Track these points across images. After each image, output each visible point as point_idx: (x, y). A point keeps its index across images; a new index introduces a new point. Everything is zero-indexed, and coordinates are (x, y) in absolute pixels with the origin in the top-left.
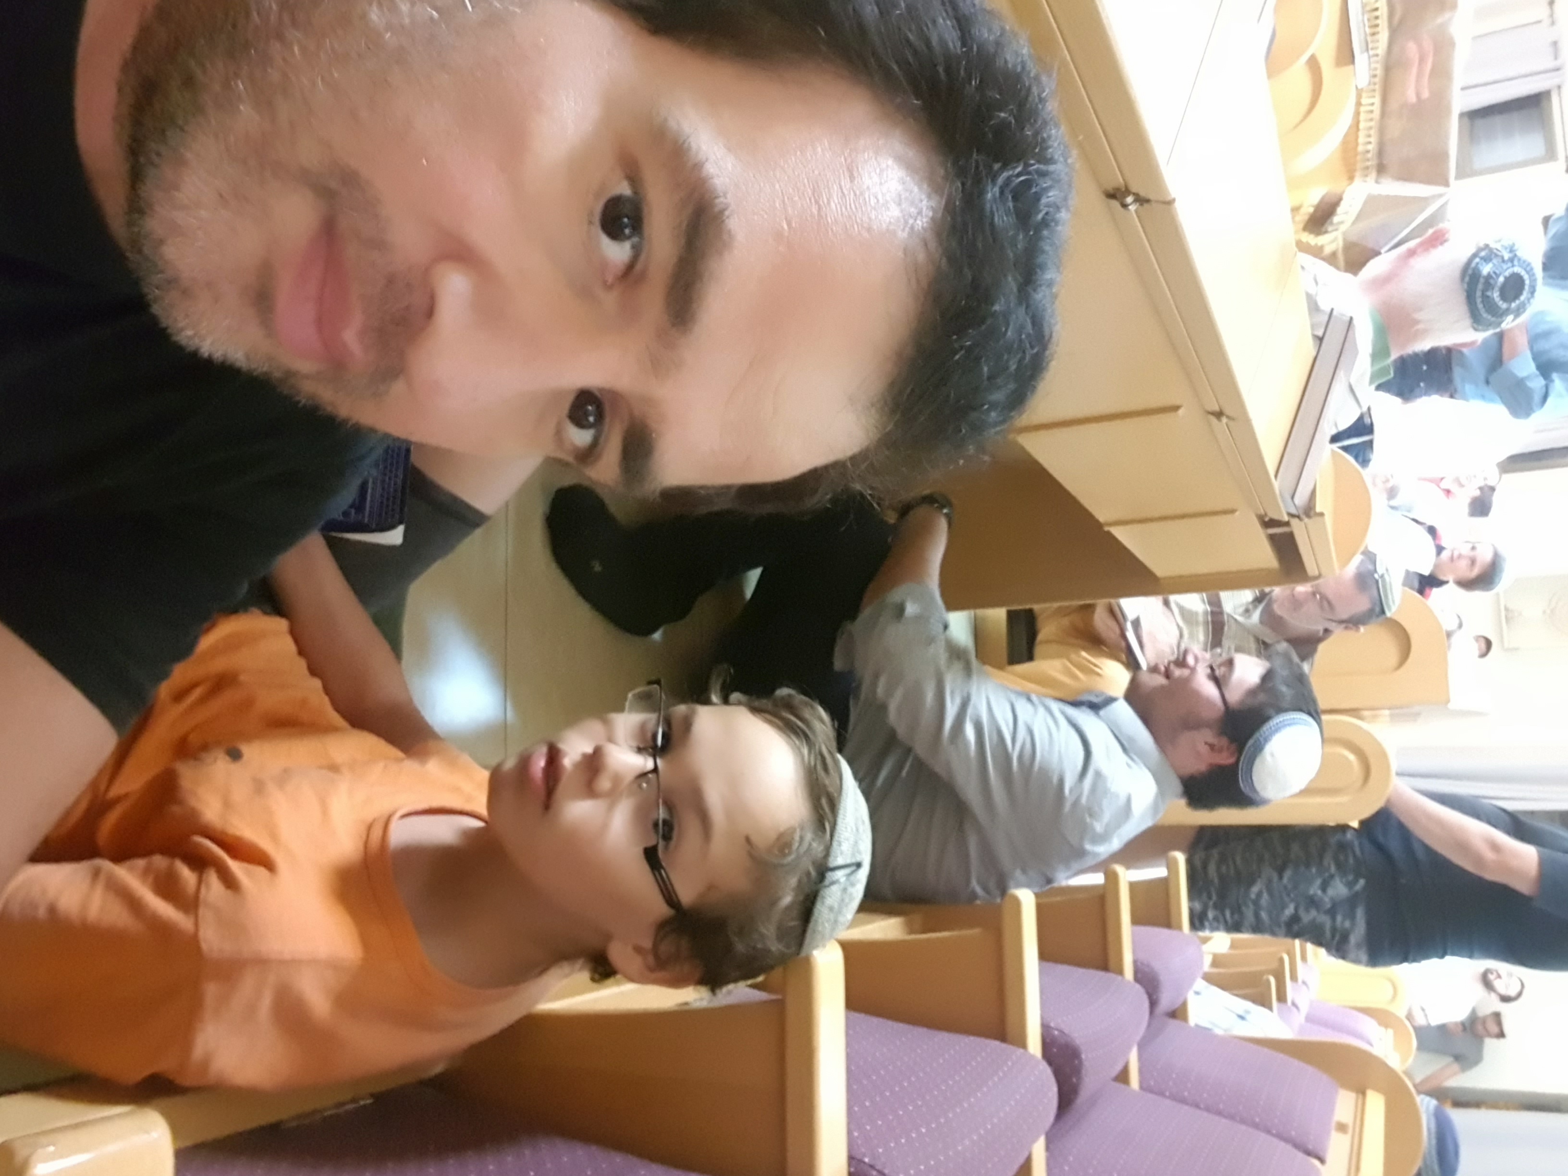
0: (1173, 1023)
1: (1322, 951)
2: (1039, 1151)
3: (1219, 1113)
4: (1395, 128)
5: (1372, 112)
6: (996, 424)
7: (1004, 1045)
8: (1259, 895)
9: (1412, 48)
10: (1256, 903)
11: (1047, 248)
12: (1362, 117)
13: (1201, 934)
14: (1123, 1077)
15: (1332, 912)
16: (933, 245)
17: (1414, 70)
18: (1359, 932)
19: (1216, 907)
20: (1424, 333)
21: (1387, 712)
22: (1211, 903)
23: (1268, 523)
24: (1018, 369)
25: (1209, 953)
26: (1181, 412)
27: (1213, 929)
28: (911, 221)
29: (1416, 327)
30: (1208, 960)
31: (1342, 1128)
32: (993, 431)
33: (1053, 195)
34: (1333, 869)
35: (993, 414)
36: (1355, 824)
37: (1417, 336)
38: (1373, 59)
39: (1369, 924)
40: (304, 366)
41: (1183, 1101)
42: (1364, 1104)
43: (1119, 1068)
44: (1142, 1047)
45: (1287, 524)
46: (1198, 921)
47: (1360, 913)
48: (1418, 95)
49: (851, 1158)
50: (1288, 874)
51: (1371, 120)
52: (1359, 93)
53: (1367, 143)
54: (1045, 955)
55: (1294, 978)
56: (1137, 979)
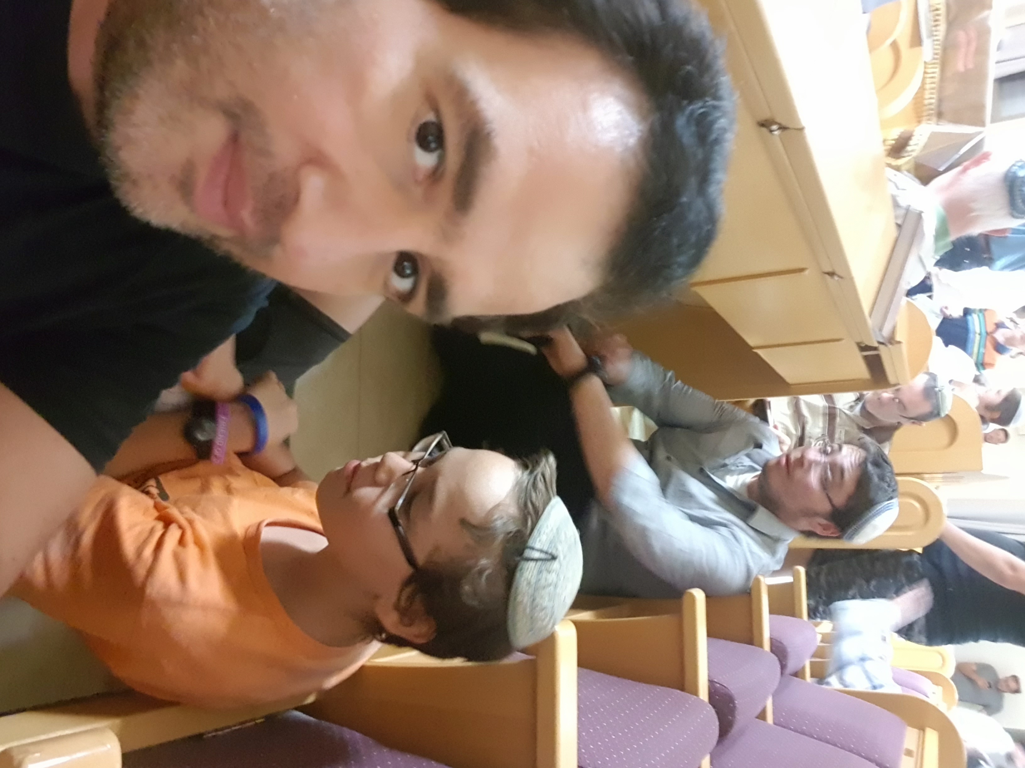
2: (706, 765)
4: (950, 88)
5: (934, 77)
6: (681, 278)
7: (683, 693)
9: (961, 36)
11: (718, 158)
12: (928, 81)
13: (815, 621)
14: (762, 716)
16: (640, 156)
17: (963, 51)
18: (921, 623)
19: (824, 604)
21: (940, 476)
23: (863, 348)
24: (697, 240)
25: (820, 633)
26: (807, 272)
27: (822, 619)
28: (625, 140)
30: (819, 637)
31: (909, 753)
32: (678, 282)
33: (722, 122)
34: (904, 581)
35: (680, 270)
36: (920, 550)
37: (972, 221)
38: (936, 43)
42: (924, 737)
43: (759, 710)
44: (775, 696)
45: (875, 349)
46: (813, 613)
48: (965, 66)
50: (873, 583)
51: (934, 83)
52: (926, 64)
53: (931, 98)
54: (710, 634)
56: (772, 651)
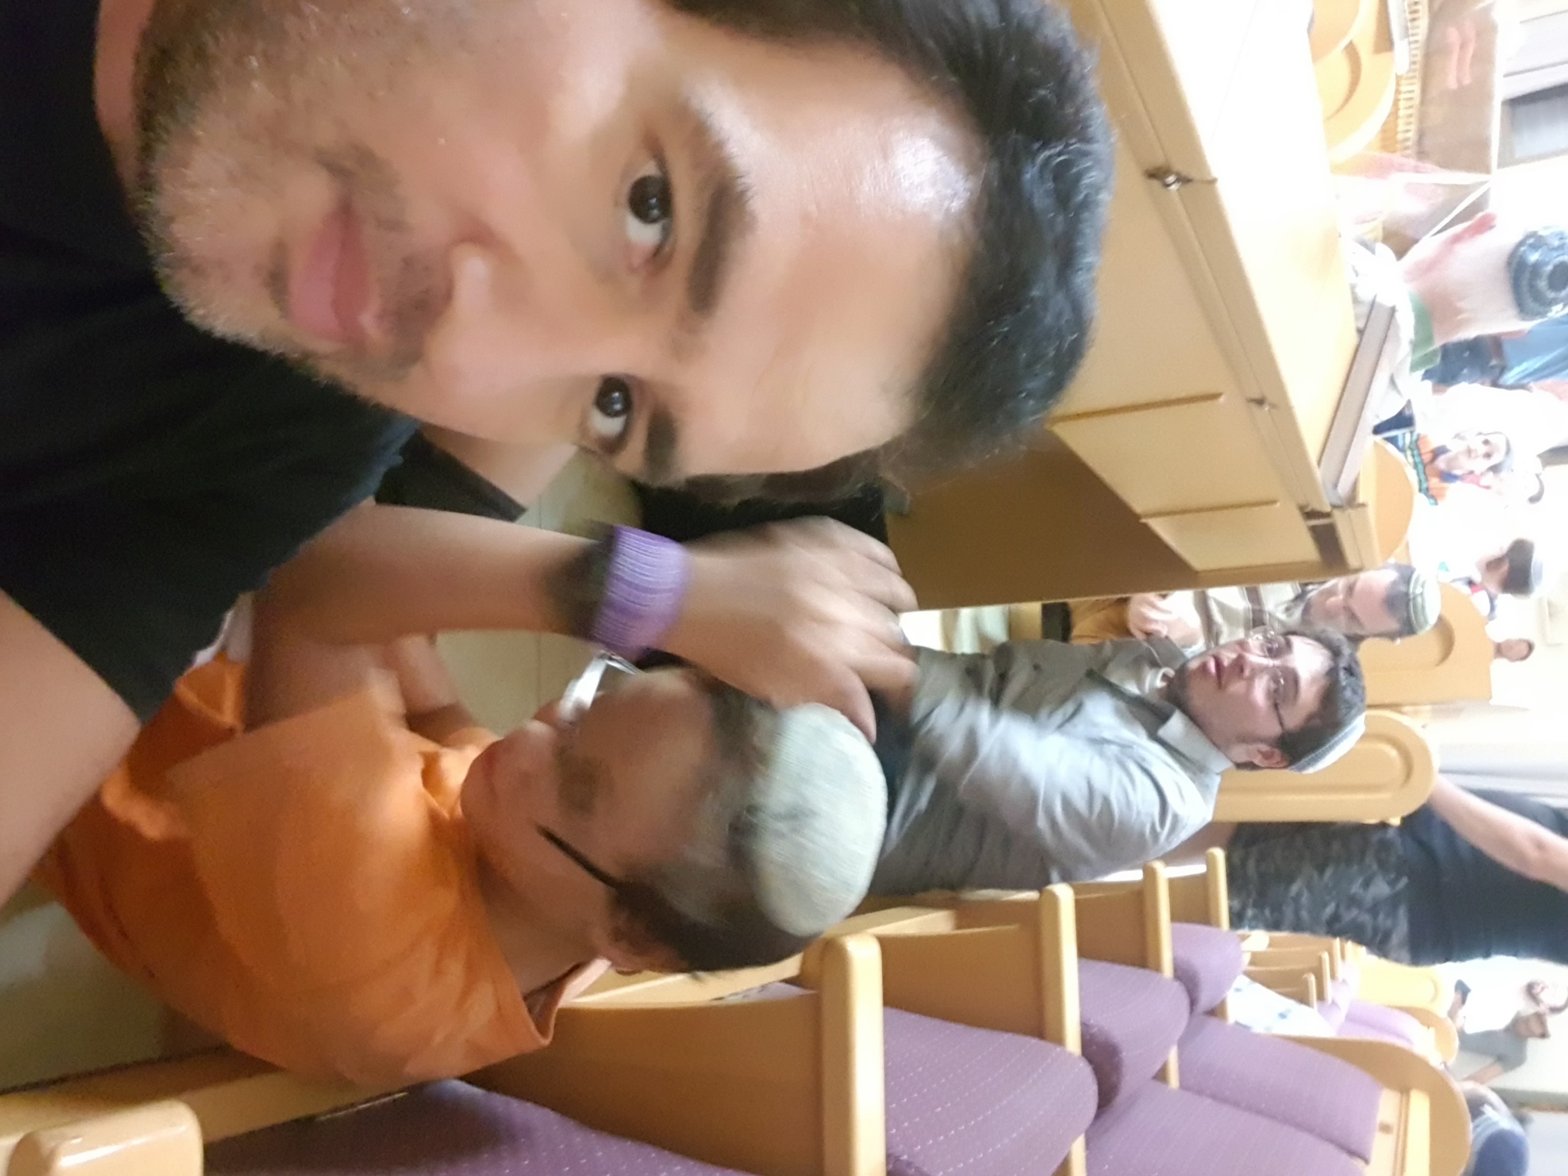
0: (1213, 1022)
1: (1363, 950)
2: (1078, 1151)
3: (1259, 1112)
4: (1436, 114)
5: (1410, 99)
6: (1034, 413)
7: (1042, 1043)
8: (1299, 895)
9: (1453, 35)
10: (1296, 899)
11: (1088, 231)
12: (1402, 104)
13: (1241, 932)
14: (1161, 1076)
15: (1374, 910)
16: (969, 226)
17: (1455, 57)
18: (1401, 929)
19: (1255, 905)
20: (1467, 322)
21: (1428, 708)
22: (1251, 901)
23: (1310, 514)
24: (1056, 355)
25: (1249, 952)
26: (1222, 400)
27: (1252, 928)
28: (946, 203)
29: (1459, 317)
30: (1247, 958)
31: (1386, 1128)
32: (1031, 419)
33: (1092, 177)
34: (1375, 867)
35: (1031, 402)
36: (1396, 821)
37: (1460, 325)
38: (1413, 46)
39: (1412, 924)
40: (322, 346)
41: (1225, 1101)
42: (1408, 1103)
43: (1158, 1067)
44: (1182, 1045)
45: (1328, 515)
46: (1237, 920)
47: (1402, 913)
48: (1459, 81)
49: (889, 1156)
50: (1329, 872)
51: (1411, 107)
52: (1398, 78)
53: (1407, 130)
54: (1084, 952)
55: (1333, 976)
56: (1176, 977)
